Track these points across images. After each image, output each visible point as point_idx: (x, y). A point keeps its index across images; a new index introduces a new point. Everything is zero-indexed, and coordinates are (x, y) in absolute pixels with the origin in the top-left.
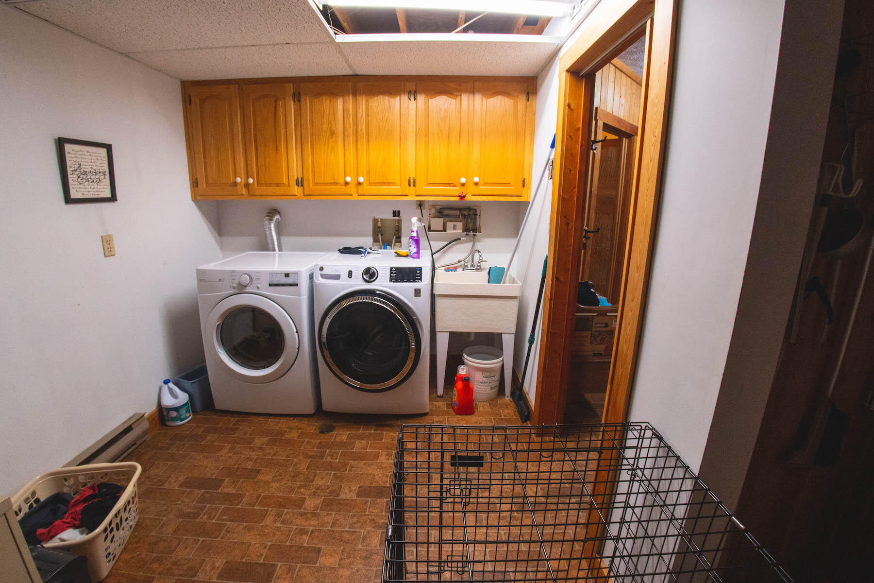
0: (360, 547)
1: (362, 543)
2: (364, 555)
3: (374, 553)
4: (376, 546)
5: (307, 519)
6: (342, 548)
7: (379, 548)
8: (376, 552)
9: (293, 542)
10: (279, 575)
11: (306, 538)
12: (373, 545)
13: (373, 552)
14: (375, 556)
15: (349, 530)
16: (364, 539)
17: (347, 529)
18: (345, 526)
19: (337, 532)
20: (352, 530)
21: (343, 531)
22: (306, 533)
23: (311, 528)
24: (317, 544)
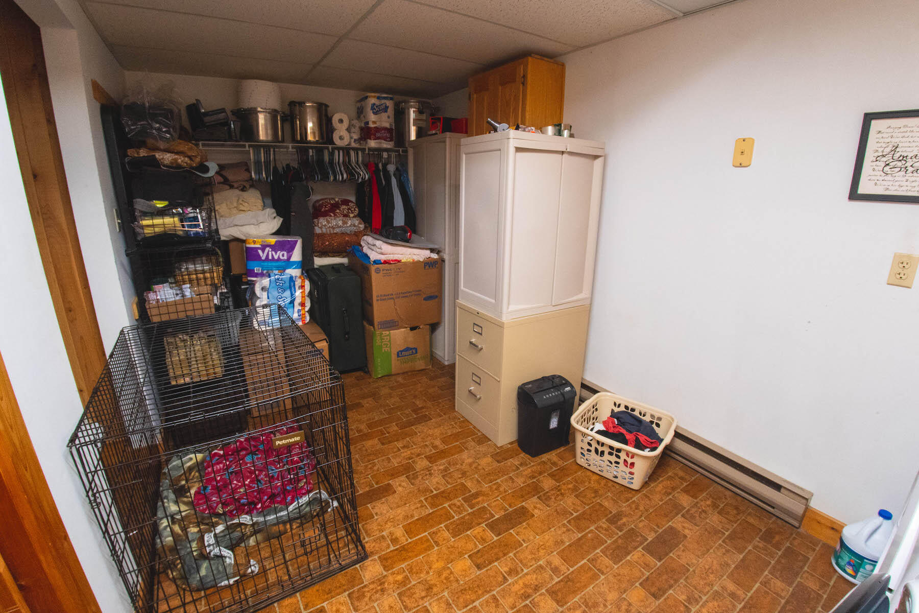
0: (446, 594)
1: (447, 600)
2: (435, 590)
3: (427, 596)
4: (430, 604)
5: (526, 586)
6: (462, 582)
7: (425, 605)
8: (425, 599)
9: (509, 559)
10: (487, 533)
11: (504, 569)
12: (434, 604)
13: (429, 598)
14: (423, 594)
15: (474, 604)
16: (448, 604)
17: (477, 603)
18: (481, 605)
19: (483, 595)
20: (471, 606)
21: (478, 599)
22: (510, 572)
23: (510, 581)
24: (487, 570)
